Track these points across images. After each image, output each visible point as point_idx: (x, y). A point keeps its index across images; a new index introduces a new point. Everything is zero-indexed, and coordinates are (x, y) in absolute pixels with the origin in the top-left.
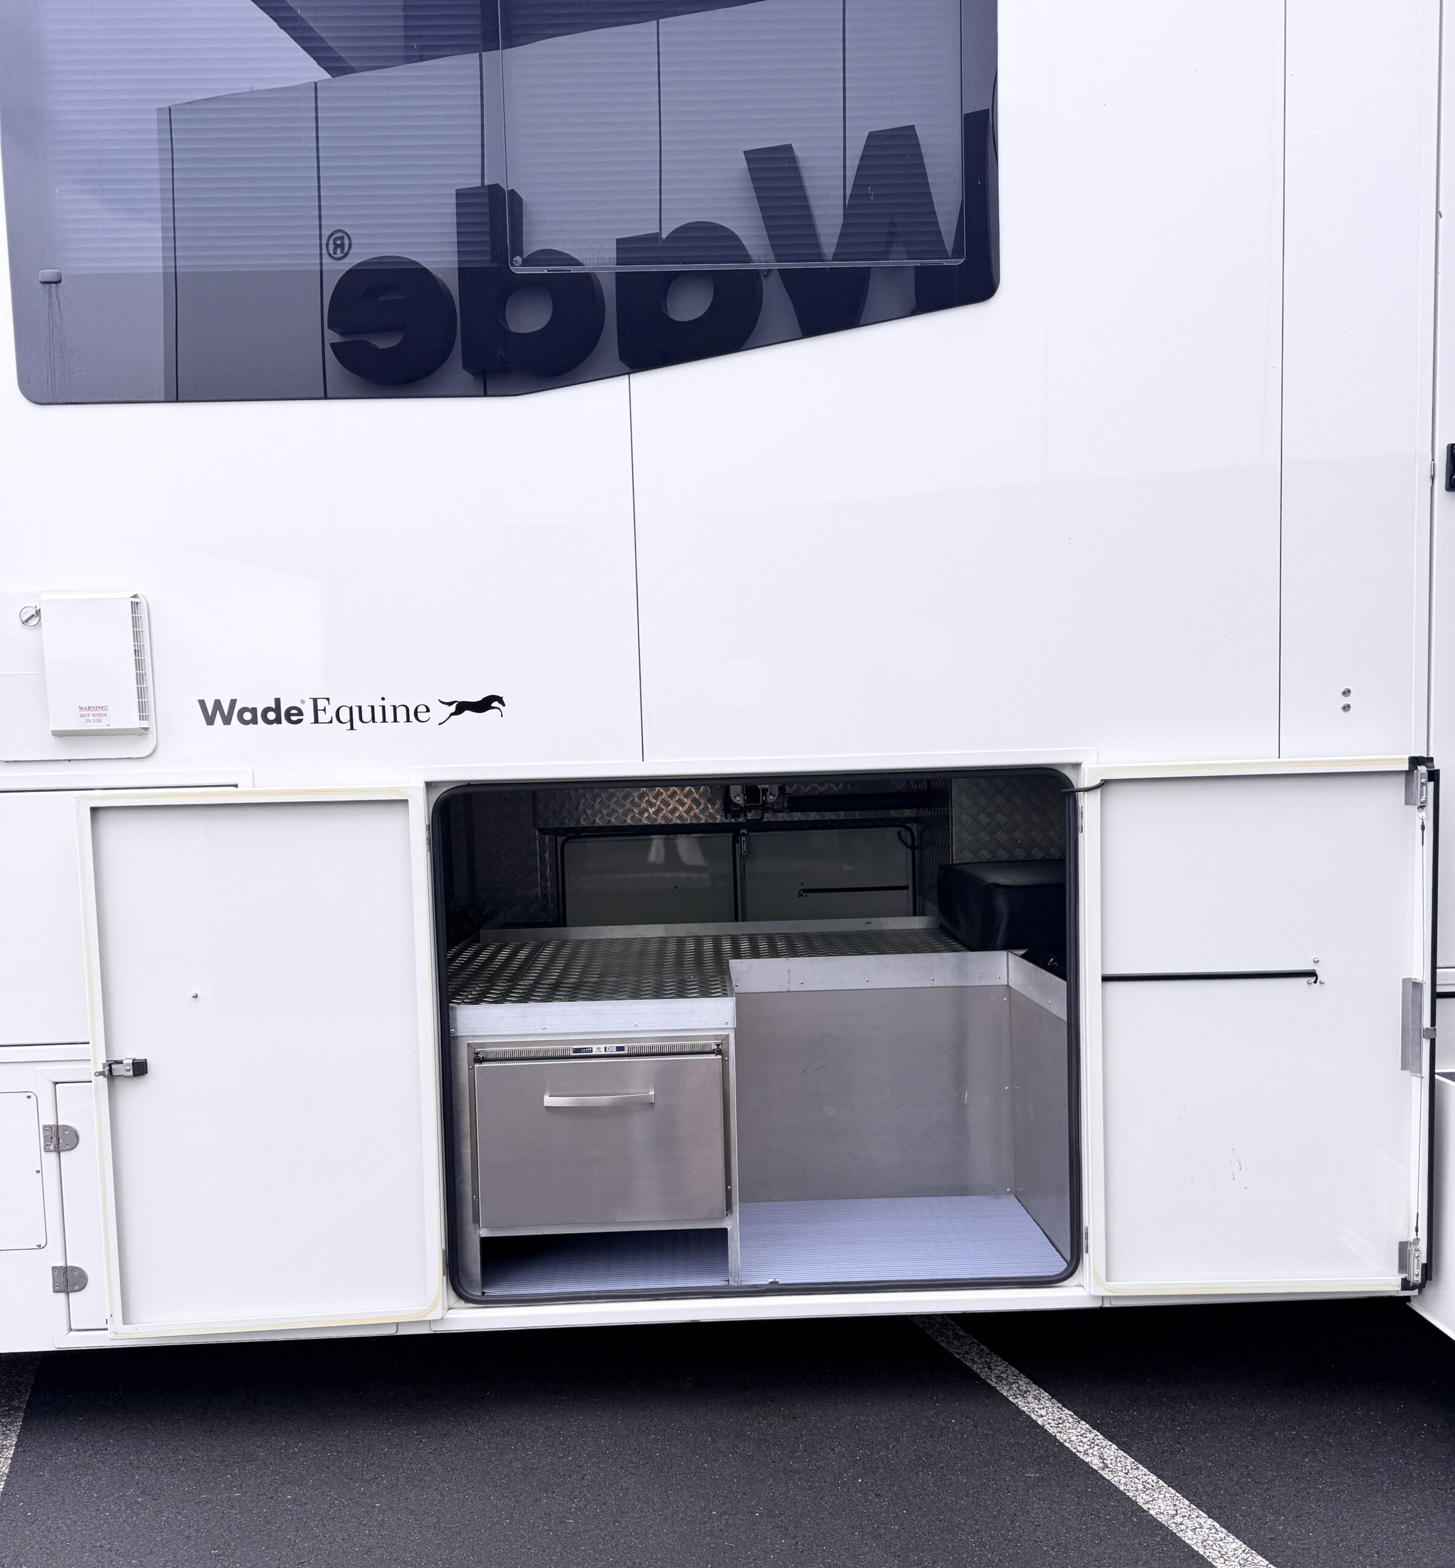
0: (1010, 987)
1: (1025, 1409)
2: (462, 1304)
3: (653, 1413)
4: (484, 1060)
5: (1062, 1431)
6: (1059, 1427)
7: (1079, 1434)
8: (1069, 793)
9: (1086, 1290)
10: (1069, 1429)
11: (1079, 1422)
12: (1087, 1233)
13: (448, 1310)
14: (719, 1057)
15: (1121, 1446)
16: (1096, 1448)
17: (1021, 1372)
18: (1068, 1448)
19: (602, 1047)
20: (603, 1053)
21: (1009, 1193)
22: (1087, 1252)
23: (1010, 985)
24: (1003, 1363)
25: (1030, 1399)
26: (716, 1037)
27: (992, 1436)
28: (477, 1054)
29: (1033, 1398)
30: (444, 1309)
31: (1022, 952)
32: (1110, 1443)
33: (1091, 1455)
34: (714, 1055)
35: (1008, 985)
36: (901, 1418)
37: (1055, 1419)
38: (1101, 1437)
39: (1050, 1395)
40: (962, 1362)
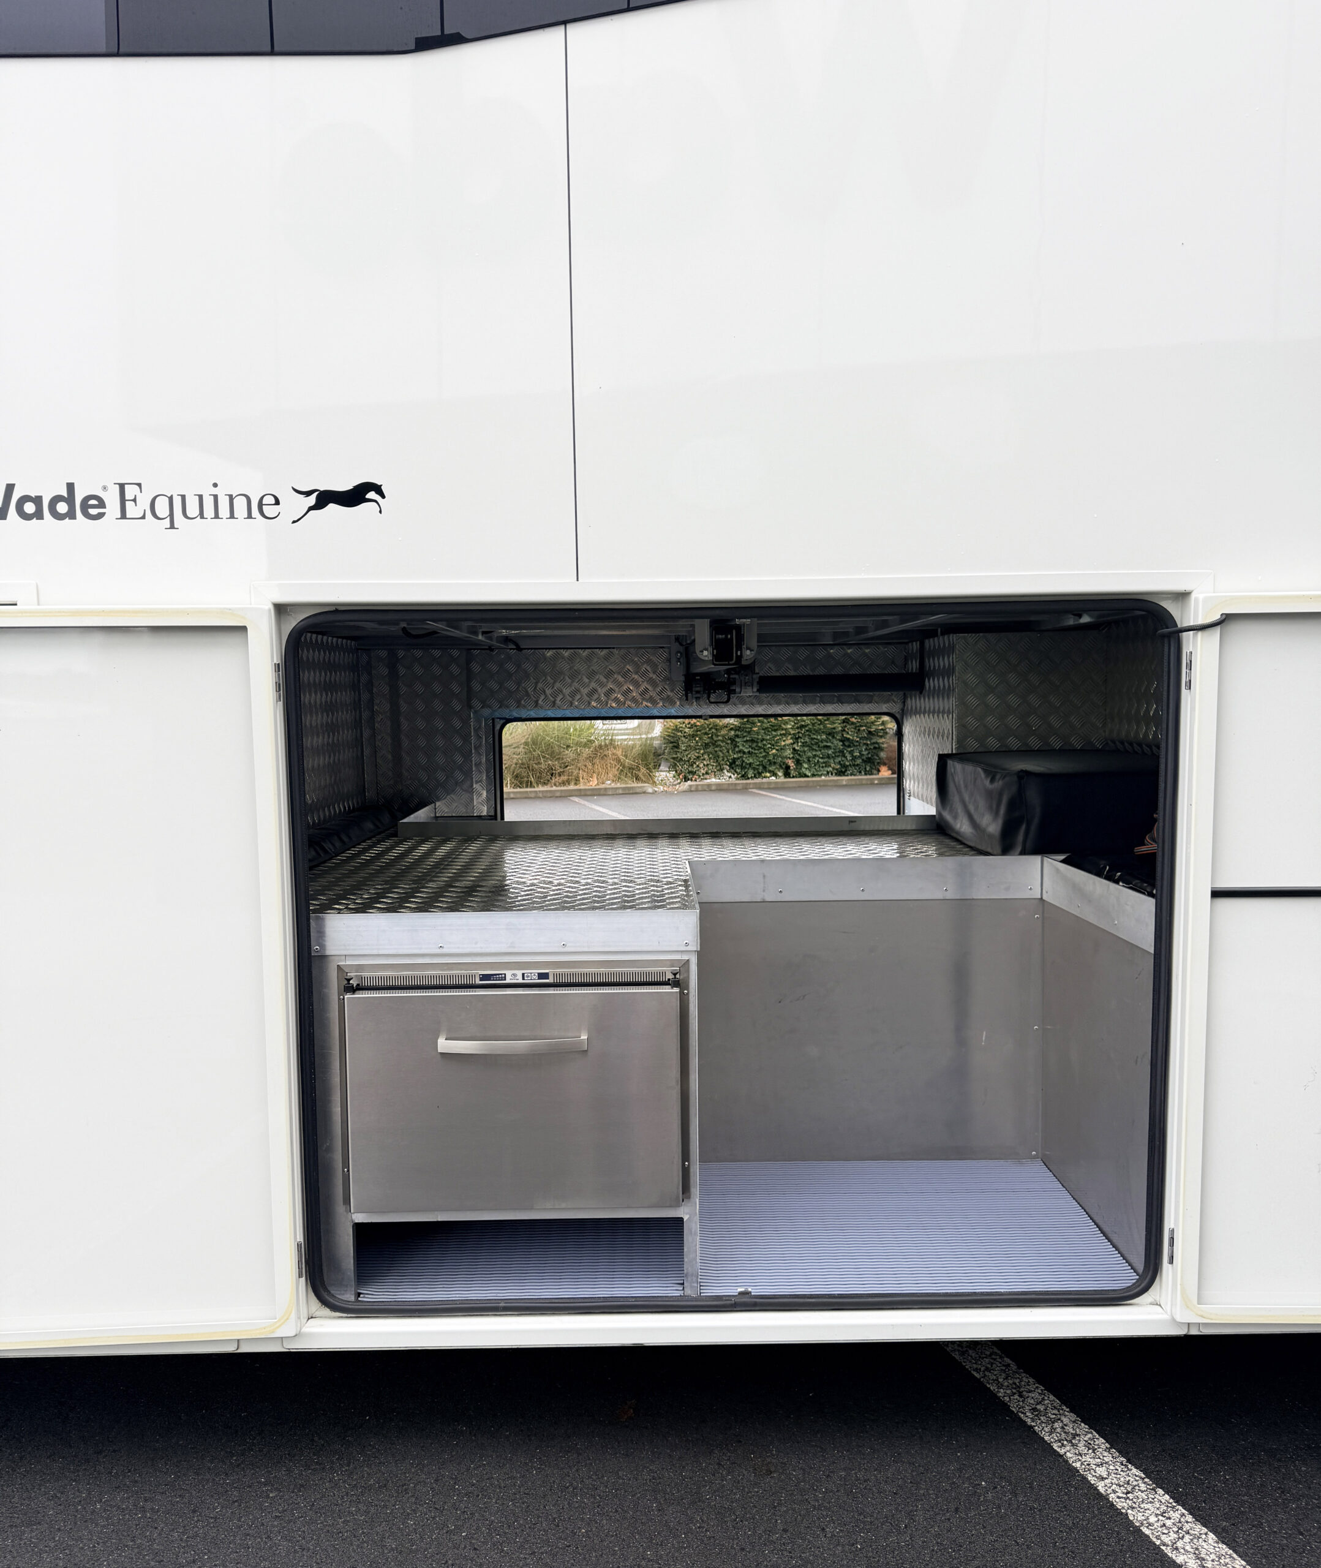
0: (1044, 900)
1: (1078, 1465)
2: (327, 1312)
3: (580, 1457)
4: (359, 988)
5: (1134, 1505)
6: (1128, 1498)
7: (1158, 1512)
8: (1169, 636)
9: (1166, 1313)
10: (1143, 1502)
11: (1153, 1489)
12: (1172, 1238)
13: (309, 1319)
14: (676, 990)
15: (1224, 1537)
16: (1187, 1538)
17: (1064, 1402)
18: (1148, 1537)
19: (519, 973)
20: (521, 981)
21: (1035, 1157)
22: (1171, 1261)
23: (1044, 898)
24: (1037, 1387)
25: (1082, 1448)
26: (672, 963)
27: (1040, 1510)
28: (349, 980)
29: (1085, 1446)
30: (299, 1318)
31: (1062, 857)
32: (1205, 1530)
33: (1182, 1551)
34: (670, 987)
35: (1042, 898)
36: (913, 1476)
37: (1121, 1484)
38: (1190, 1518)
39: (1107, 1442)
40: (982, 1383)
